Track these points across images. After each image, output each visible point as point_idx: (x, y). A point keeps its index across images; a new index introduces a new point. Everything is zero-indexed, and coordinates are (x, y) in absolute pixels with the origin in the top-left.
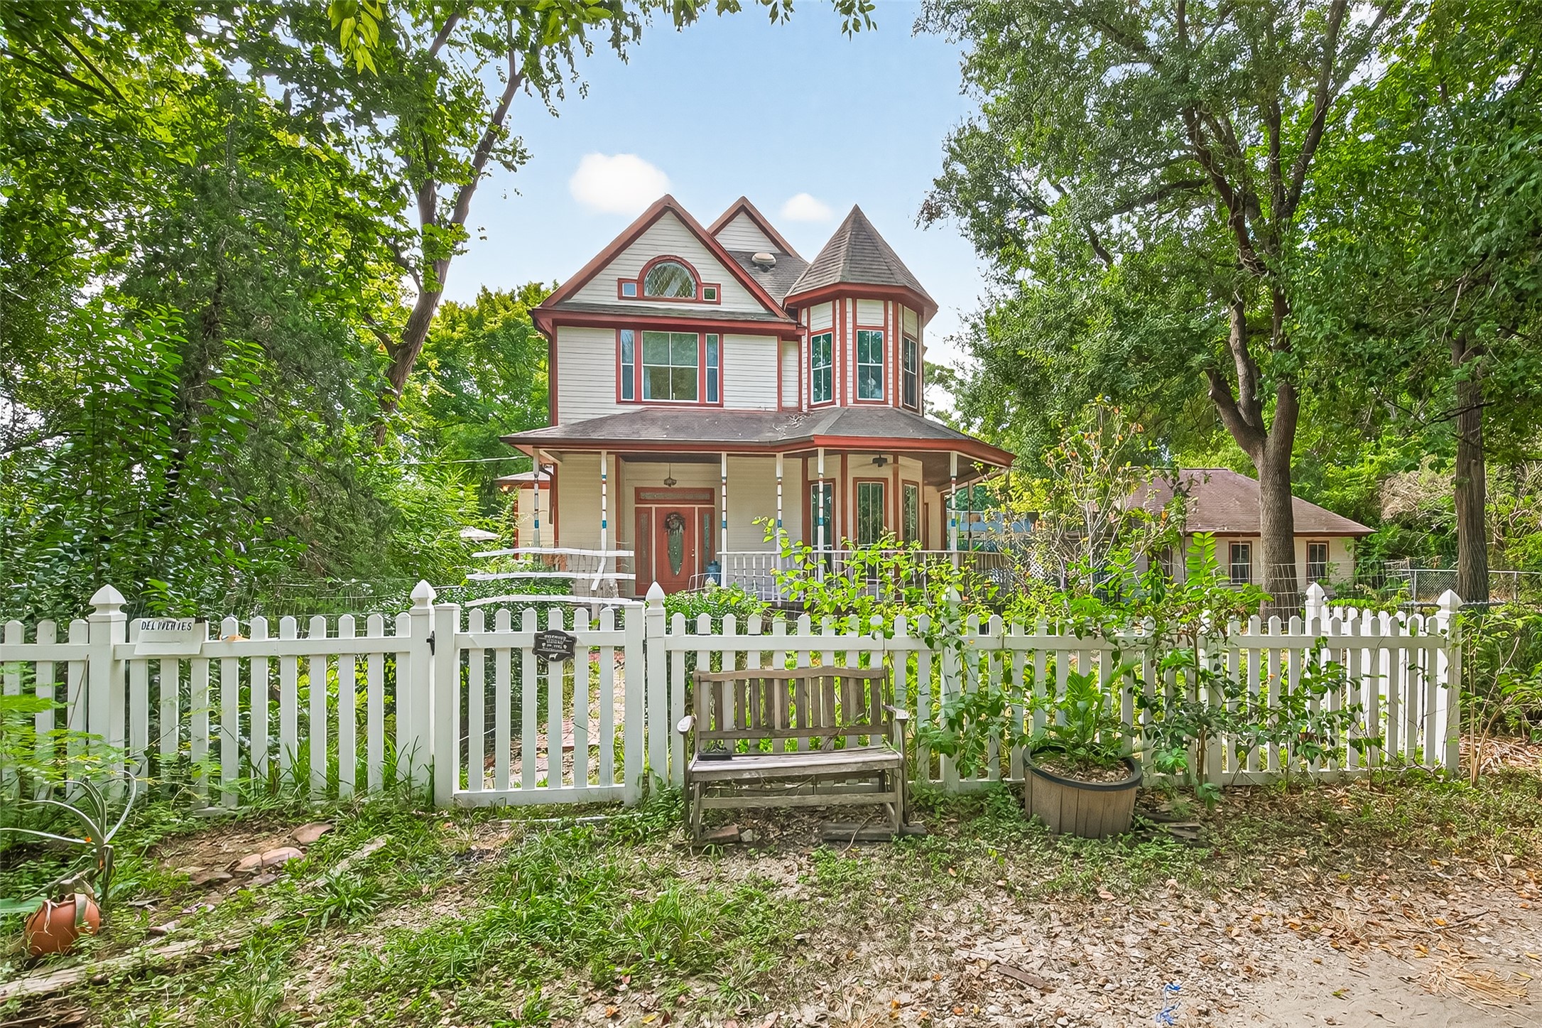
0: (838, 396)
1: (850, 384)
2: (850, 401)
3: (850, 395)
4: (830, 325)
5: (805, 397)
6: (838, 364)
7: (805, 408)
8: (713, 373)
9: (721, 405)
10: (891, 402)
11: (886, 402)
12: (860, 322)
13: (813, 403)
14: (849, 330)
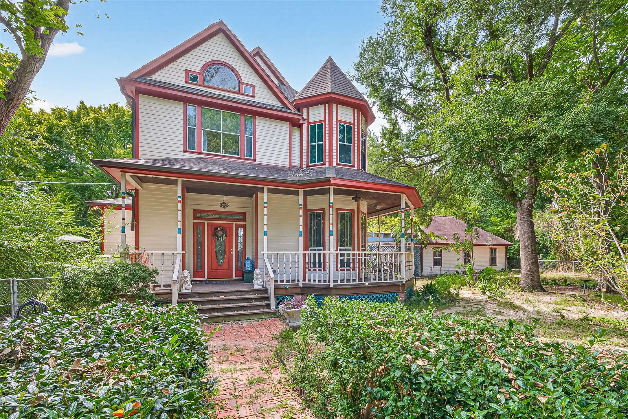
0: (327, 160)
1: (334, 154)
2: (334, 164)
3: (334, 160)
4: (322, 118)
5: (305, 160)
6: (327, 141)
7: (305, 166)
8: (249, 140)
9: (255, 160)
10: (356, 166)
11: (353, 166)
12: (340, 118)
13: (310, 164)
14: (334, 123)
